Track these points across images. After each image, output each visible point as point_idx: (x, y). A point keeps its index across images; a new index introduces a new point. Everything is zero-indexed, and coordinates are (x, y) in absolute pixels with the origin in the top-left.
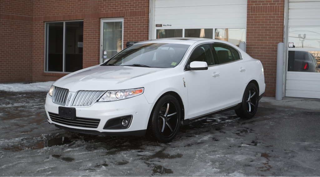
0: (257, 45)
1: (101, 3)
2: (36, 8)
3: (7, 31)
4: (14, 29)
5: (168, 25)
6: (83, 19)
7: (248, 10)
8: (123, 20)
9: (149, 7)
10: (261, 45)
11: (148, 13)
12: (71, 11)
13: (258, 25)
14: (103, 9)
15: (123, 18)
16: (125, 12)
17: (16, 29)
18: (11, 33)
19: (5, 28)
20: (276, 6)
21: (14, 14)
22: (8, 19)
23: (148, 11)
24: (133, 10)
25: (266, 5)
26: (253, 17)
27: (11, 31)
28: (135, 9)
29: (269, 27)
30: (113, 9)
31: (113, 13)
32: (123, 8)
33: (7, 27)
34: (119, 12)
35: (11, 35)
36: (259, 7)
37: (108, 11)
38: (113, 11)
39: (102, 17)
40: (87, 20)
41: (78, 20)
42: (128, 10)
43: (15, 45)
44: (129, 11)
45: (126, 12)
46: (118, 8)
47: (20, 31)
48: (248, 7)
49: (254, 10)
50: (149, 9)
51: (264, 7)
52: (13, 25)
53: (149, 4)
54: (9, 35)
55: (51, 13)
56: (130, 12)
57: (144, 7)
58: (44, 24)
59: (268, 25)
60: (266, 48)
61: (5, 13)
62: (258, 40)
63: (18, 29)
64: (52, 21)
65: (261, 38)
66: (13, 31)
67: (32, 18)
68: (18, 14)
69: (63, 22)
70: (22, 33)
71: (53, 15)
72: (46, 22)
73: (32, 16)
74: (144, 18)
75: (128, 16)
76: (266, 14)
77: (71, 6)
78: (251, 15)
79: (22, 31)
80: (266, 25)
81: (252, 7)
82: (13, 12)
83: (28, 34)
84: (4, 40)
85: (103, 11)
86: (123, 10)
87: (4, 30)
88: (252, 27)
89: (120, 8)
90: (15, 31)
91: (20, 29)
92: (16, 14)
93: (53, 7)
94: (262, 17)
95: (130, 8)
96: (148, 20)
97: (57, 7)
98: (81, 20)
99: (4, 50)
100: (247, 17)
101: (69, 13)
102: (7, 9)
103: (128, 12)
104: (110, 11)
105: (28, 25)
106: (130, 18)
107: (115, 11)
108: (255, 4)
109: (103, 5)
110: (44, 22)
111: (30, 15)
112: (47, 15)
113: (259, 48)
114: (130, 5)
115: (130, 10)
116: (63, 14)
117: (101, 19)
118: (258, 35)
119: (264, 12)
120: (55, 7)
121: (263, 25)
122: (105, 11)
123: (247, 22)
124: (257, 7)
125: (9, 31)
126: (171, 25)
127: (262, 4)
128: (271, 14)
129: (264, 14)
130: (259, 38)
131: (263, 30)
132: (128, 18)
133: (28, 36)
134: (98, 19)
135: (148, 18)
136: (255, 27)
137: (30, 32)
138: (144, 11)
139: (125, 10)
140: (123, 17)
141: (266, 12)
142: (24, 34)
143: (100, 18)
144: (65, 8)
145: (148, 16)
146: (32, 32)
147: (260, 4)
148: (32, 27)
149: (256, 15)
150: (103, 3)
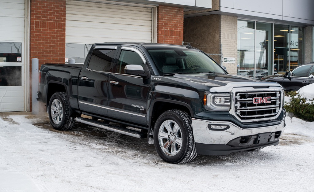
13: (43, 40)
20: (59, 23)
25: (50, 21)
26: (37, 32)
29: (53, 43)
36: (43, 22)
49: (38, 25)
51: (48, 22)
59: (52, 41)
65: (46, 53)
78: (36, 30)
80: (49, 41)
81: (36, 22)
88: (37, 43)
94: (46, 33)
108: (39, 19)
121: (47, 40)
124: (41, 22)
127: (46, 20)
128: (54, 30)
129: (47, 30)
131: (47, 46)
136: (39, 43)
147: (44, 20)
149: (40, 30)
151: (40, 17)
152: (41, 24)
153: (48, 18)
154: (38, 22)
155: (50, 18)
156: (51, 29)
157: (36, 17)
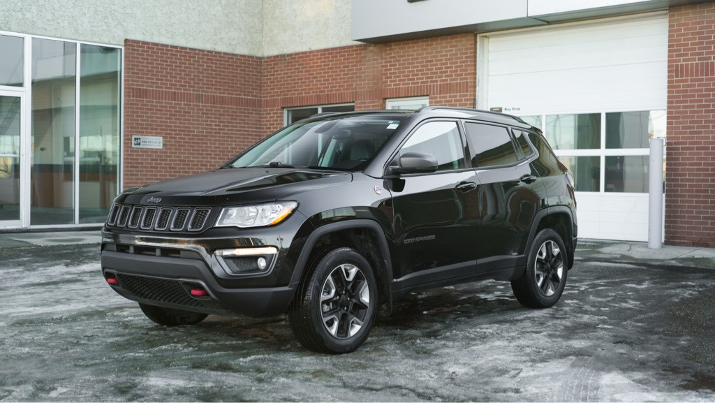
0: (690, 143)
1: (386, 70)
2: (267, 83)
3: (212, 125)
4: (224, 122)
5: (513, 109)
6: (353, 102)
7: (669, 72)
8: (428, 101)
9: (475, 74)
10: (696, 143)
11: (475, 87)
12: (332, 87)
13: (691, 101)
14: (391, 81)
15: (428, 97)
16: (430, 86)
17: (231, 123)
18: (219, 129)
19: (207, 121)
21: (224, 93)
22: (214, 103)
23: (475, 82)
24: (447, 80)
25: (707, 60)
26: (679, 86)
27: (220, 126)
28: (451, 80)
30: (409, 80)
31: (408, 87)
32: (427, 78)
33: (211, 118)
34: (421, 86)
35: (220, 133)
36: (692, 65)
37: (399, 85)
38: (408, 84)
39: (389, 96)
40: (360, 103)
41: (345, 103)
42: (437, 81)
43: (228, 152)
44: (439, 83)
45: (434, 86)
46: (418, 79)
47: (236, 127)
48: (669, 67)
49: (682, 72)
50: (475, 78)
51: (702, 64)
52: (224, 115)
53: (475, 70)
54: (215, 133)
55: (295, 90)
56: (440, 85)
57: (466, 74)
58: (283, 113)
59: (712, 101)
60: (708, 148)
61: (207, 92)
62: (690, 133)
63: (233, 123)
64: (297, 107)
65: (698, 127)
66: (224, 126)
67: (261, 100)
68: (233, 94)
69: (317, 109)
70: (240, 131)
71: (298, 94)
72: (285, 107)
73: (260, 97)
74: (467, 95)
75: (437, 94)
76: (707, 79)
77: (332, 76)
78: (677, 81)
79: (240, 127)
80: (706, 101)
81: (677, 66)
82: (224, 90)
83: (252, 131)
84: (207, 143)
85: (390, 85)
86: (427, 82)
87: (206, 125)
88: (679, 107)
89: (422, 78)
90: (228, 126)
91: (237, 123)
92: (228, 94)
93: (299, 79)
94: (699, 85)
95: (440, 77)
96: (475, 100)
97: (306, 79)
98: (350, 102)
99: (206, 162)
100: (669, 87)
101: (328, 91)
102: (212, 85)
103: (437, 85)
104: (403, 84)
105: (253, 114)
106: (440, 98)
107: (412, 83)
108: (684, 60)
109: (390, 74)
110: (283, 108)
111: (256, 96)
112: (288, 95)
113: (693, 148)
114: (441, 72)
115: (441, 81)
116: (316, 92)
117: (387, 100)
118: (691, 122)
119: (702, 75)
120: (302, 79)
121: (701, 101)
122: (394, 85)
123: (669, 97)
124: (687, 65)
125: (215, 125)
126: (519, 109)
127: (699, 59)
129: (702, 80)
130: (693, 127)
131: (701, 112)
132: (436, 98)
133: (252, 135)
134: (381, 101)
135: (475, 95)
136: (684, 107)
137: (256, 128)
138: (467, 83)
139: (431, 82)
140: (428, 95)
141: (707, 75)
142: (244, 131)
143: (385, 99)
144: (320, 81)
145: (475, 91)
146: (260, 128)
147: (695, 60)
148: (260, 118)
149: (686, 81)
150: (391, 70)
151: (687, 55)
152: (687, 68)
153: (702, 54)
154: (682, 65)
155: (707, 53)
156: (709, 76)
157: (677, 56)
